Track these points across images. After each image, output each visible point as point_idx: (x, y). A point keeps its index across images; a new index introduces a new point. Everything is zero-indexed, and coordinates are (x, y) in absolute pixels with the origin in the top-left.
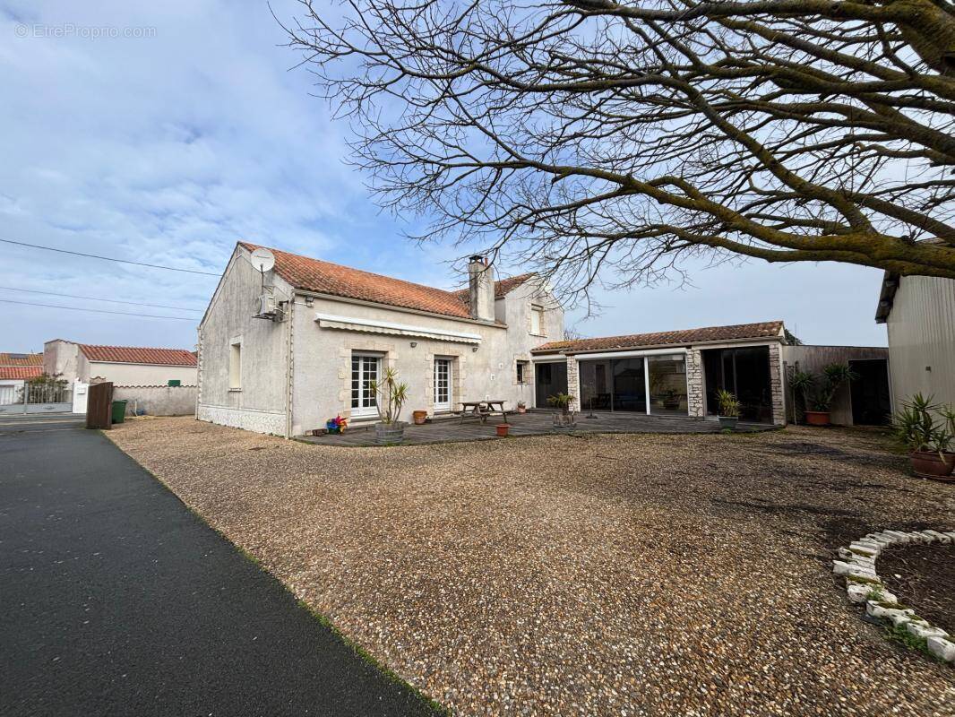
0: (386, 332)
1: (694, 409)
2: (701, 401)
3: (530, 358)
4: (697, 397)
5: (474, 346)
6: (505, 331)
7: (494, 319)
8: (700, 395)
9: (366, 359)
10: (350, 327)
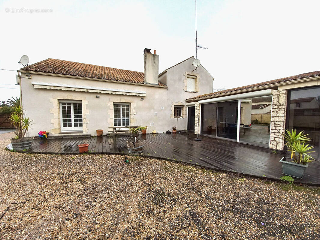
0: (77, 90)
1: (275, 143)
2: (281, 137)
3: (185, 104)
4: (278, 132)
5: (142, 98)
6: (166, 90)
7: (158, 83)
8: (281, 131)
9: (74, 104)
10: (53, 88)
